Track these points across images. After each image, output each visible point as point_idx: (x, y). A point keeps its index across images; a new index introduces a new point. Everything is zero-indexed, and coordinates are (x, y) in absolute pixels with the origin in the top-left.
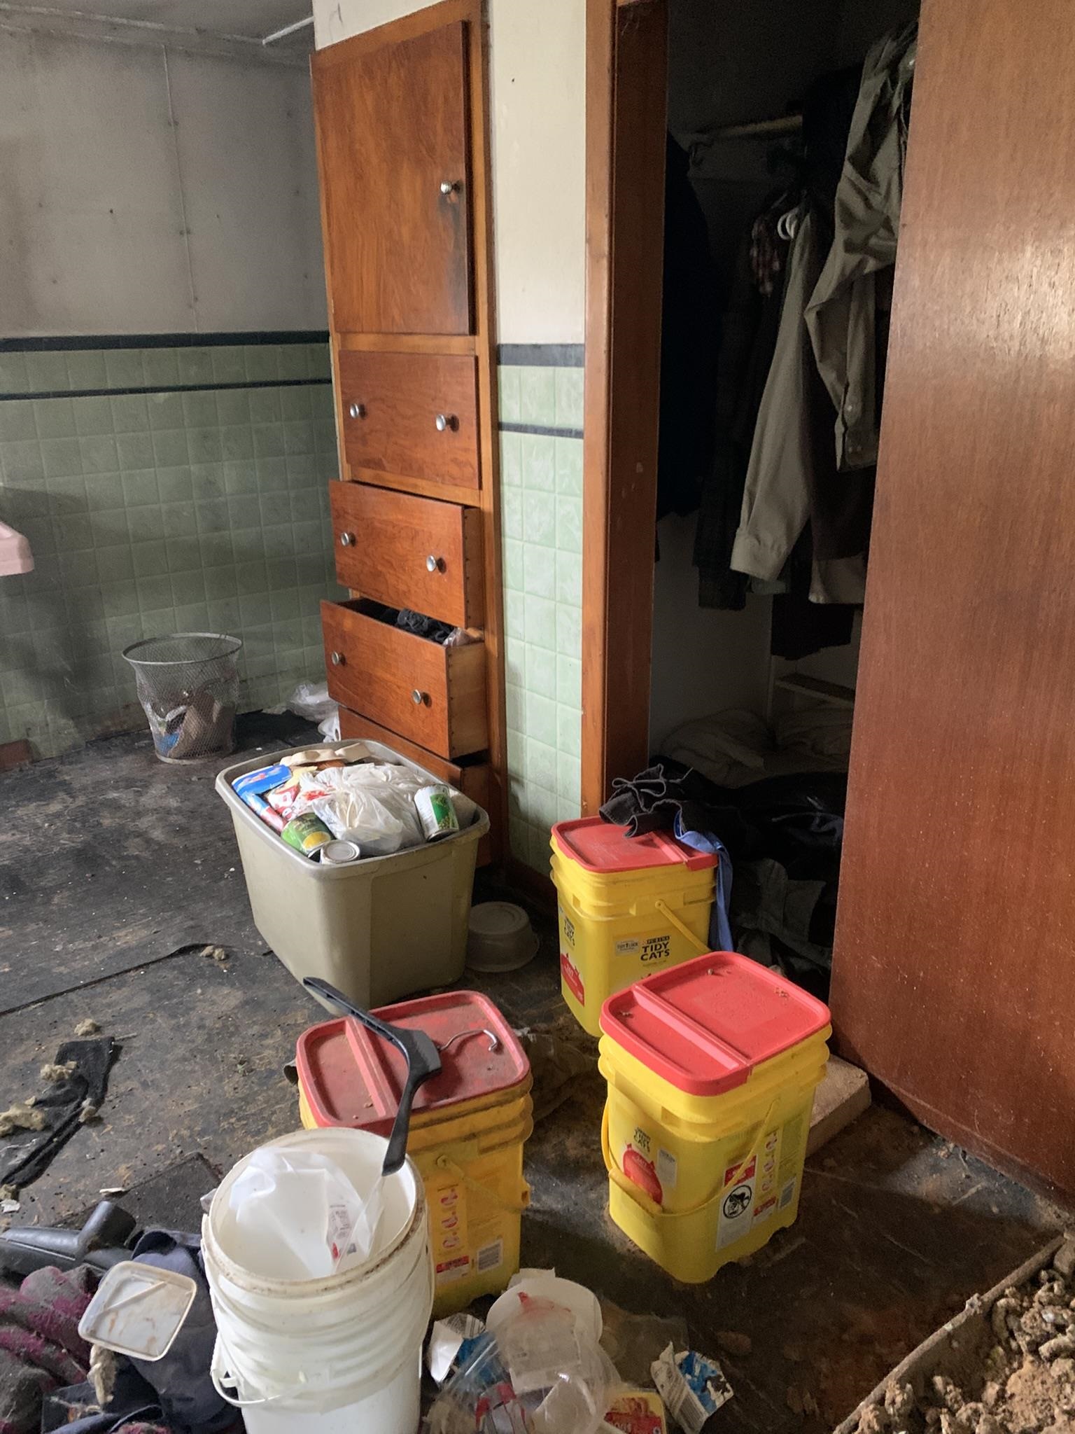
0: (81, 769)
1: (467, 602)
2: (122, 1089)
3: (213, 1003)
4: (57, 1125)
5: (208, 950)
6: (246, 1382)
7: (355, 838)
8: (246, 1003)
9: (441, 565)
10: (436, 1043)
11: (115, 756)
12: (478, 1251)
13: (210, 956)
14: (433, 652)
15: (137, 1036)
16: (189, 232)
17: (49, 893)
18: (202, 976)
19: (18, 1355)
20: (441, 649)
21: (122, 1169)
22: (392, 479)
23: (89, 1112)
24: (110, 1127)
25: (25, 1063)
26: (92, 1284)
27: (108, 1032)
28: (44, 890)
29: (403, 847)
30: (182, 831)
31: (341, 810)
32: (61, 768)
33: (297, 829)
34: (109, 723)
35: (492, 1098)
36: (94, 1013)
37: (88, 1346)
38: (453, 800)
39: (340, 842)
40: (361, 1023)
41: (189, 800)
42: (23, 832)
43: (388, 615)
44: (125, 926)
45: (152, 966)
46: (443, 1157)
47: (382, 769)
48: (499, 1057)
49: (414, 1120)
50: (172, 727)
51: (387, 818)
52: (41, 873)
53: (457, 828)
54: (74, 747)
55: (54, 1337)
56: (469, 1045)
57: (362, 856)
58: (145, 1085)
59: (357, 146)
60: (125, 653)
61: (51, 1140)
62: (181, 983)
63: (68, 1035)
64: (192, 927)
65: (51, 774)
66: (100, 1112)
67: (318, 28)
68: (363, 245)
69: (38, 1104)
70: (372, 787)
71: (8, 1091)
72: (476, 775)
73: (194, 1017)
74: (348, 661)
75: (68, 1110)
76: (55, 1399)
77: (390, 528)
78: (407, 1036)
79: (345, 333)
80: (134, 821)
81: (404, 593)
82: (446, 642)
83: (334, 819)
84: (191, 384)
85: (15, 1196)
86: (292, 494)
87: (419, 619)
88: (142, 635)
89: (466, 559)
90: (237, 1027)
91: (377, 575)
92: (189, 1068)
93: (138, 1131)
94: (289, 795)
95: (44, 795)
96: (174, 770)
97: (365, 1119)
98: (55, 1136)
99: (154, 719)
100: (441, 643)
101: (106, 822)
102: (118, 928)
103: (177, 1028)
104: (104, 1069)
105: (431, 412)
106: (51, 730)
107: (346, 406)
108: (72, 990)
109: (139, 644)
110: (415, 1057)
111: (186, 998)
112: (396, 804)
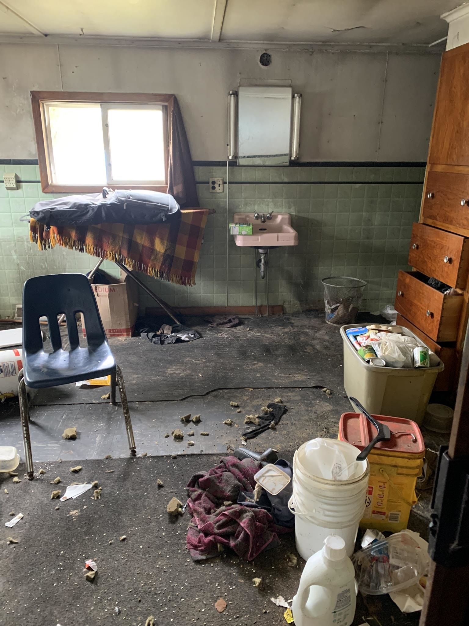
0: (299, 319)
1: (458, 277)
2: (285, 422)
3: (322, 407)
4: (262, 425)
5: (325, 389)
6: (298, 507)
7: (385, 358)
8: (333, 410)
9: (450, 260)
10: (391, 431)
11: (311, 318)
12: (390, 513)
13: (325, 391)
14: (439, 296)
15: (294, 409)
16: (382, 122)
17: (277, 356)
18: (321, 397)
19: (236, 477)
20: (443, 295)
21: (278, 445)
22: (439, 224)
23: (273, 425)
24: (278, 432)
25: (258, 405)
26: (261, 466)
27: (285, 404)
28: (276, 355)
29: (403, 367)
30: (327, 348)
31: (382, 347)
32: (292, 318)
33: (364, 350)
34: (312, 305)
35: (406, 455)
36: (282, 397)
37: (256, 483)
38: (430, 355)
39: (379, 359)
40: (366, 417)
41: (332, 338)
42: (274, 336)
43: (424, 279)
44: (299, 373)
45: (304, 389)
46: (383, 469)
47: (403, 337)
48: (415, 444)
49: (372, 451)
50: (333, 310)
51: (400, 354)
52: (277, 350)
53: (429, 366)
54: (297, 311)
55: (247, 476)
56: (404, 437)
57: (386, 366)
58: (292, 424)
59: (453, 89)
60: (323, 281)
61: (259, 429)
62: (313, 397)
63: (272, 401)
64: (321, 380)
65: (288, 319)
66: (276, 427)
67: (448, 42)
68: (447, 129)
69: (258, 417)
70: (397, 342)
71: (251, 411)
72: (448, 352)
73: (314, 409)
74: (405, 296)
75: (267, 423)
76: (243, 493)
77: (433, 244)
78: (380, 426)
79: (433, 164)
80: (311, 340)
81: (433, 271)
82: (446, 293)
83: (379, 350)
84: (370, 181)
85: (246, 441)
86: (402, 228)
87: (437, 282)
88: (330, 275)
89: (461, 259)
90: (328, 417)
91: (424, 262)
92: (308, 424)
93: (286, 437)
94: (365, 338)
95: (284, 325)
96: (331, 327)
97: (357, 444)
98: (261, 428)
99: (327, 306)
100: (443, 293)
101: (302, 339)
102: (296, 373)
103: (307, 410)
104: (281, 415)
105: (460, 198)
106: (292, 303)
107: (427, 193)
108: (277, 388)
109: (329, 278)
110: (381, 432)
111: (313, 402)
112: (405, 351)
